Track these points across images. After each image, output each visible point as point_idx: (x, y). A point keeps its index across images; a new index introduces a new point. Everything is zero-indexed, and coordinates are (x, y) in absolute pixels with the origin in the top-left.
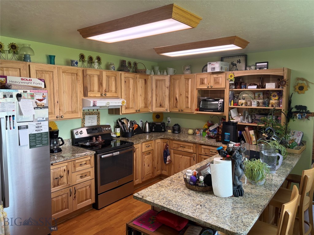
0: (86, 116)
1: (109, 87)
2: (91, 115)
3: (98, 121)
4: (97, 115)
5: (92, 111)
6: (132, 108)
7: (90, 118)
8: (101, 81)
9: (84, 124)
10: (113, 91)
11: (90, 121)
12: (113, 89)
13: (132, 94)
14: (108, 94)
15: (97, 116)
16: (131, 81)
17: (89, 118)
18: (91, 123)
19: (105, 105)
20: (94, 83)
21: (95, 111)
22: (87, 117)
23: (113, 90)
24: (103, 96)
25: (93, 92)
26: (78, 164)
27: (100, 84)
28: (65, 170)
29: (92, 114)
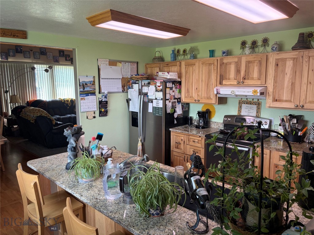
0: (243, 105)
1: (249, 73)
2: (248, 104)
3: (257, 112)
4: (256, 106)
5: (251, 100)
7: (248, 108)
8: (239, 68)
9: (241, 112)
10: (254, 78)
11: (247, 110)
12: (256, 75)
14: (247, 82)
15: (257, 107)
17: (247, 108)
18: (247, 113)
20: (230, 71)
21: (256, 100)
22: (244, 106)
23: (254, 76)
25: (229, 79)
26: (192, 140)
27: (238, 71)
28: (182, 140)
29: (250, 104)
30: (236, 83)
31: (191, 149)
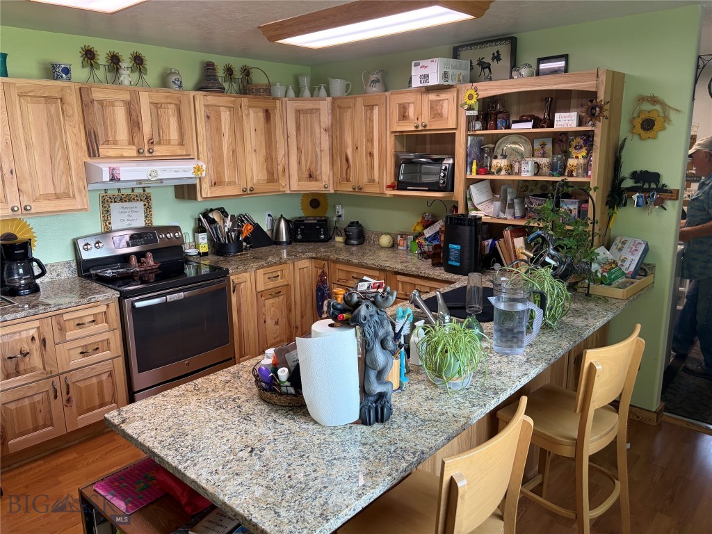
0: (112, 205)
1: (161, 131)
2: (126, 201)
3: (146, 217)
4: (142, 203)
5: (129, 192)
6: (229, 184)
7: (126, 210)
8: (137, 117)
9: (110, 223)
10: (172, 142)
11: (125, 216)
12: (174, 135)
13: (228, 148)
14: (159, 150)
15: (145, 205)
16: (225, 116)
17: (123, 210)
18: (127, 222)
19: (147, 178)
20: (115, 123)
21: (139, 191)
22: (115, 208)
23: (172, 138)
24: (145, 154)
25: (115, 144)
26: (72, 324)
27: (134, 124)
28: (33, 338)
29: (130, 200)
30: (135, 154)
31: (71, 352)
